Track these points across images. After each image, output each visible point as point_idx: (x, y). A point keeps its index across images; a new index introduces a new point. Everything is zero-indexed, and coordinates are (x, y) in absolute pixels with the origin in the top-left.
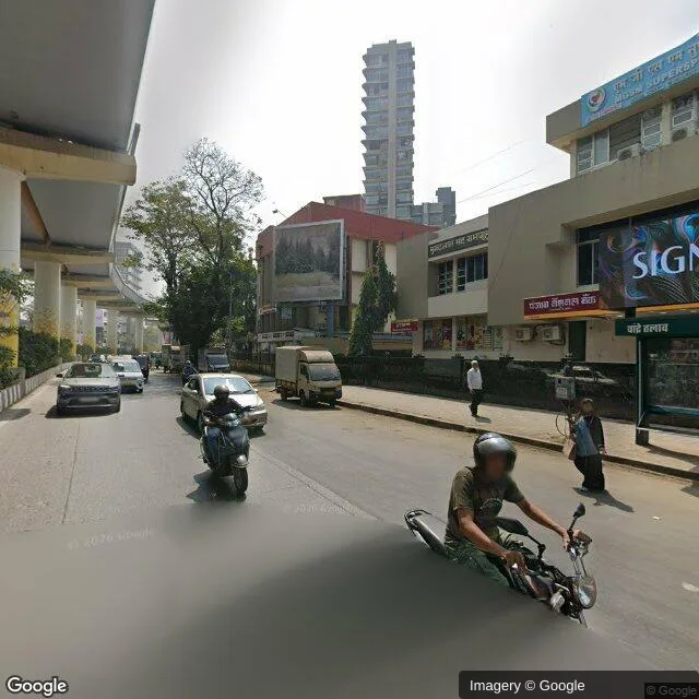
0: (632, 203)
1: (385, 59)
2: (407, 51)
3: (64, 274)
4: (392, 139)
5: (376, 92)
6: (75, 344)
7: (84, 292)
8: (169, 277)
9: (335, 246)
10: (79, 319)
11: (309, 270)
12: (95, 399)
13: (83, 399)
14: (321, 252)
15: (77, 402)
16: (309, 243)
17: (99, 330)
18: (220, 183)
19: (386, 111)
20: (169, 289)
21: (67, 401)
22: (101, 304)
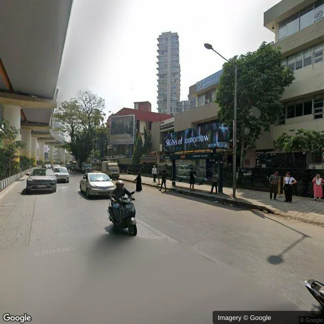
0: (207, 117)
1: (166, 40)
2: (175, 37)
3: (32, 132)
4: (169, 74)
5: (163, 53)
6: (36, 160)
7: (39, 139)
8: (72, 135)
9: (132, 124)
10: (37, 149)
11: (122, 133)
12: (45, 186)
13: (39, 186)
14: (127, 126)
15: (36, 188)
16: (123, 123)
17: (46, 154)
18: (89, 102)
19: (167, 62)
20: (72, 139)
21: (31, 187)
22: (46, 143)
